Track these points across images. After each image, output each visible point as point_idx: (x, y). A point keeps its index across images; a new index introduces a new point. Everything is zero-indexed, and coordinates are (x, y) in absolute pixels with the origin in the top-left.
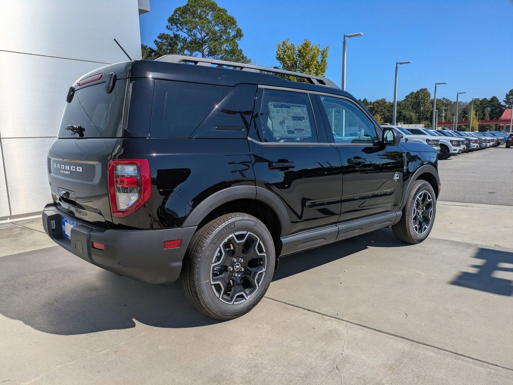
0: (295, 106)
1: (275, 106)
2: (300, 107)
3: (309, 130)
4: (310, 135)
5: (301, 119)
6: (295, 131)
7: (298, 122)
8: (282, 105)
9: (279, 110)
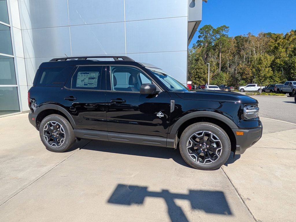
0: (92, 73)
1: (81, 74)
2: (95, 73)
3: (96, 84)
4: (96, 86)
5: (93, 78)
6: (88, 84)
7: (91, 80)
8: (85, 73)
9: (83, 75)
